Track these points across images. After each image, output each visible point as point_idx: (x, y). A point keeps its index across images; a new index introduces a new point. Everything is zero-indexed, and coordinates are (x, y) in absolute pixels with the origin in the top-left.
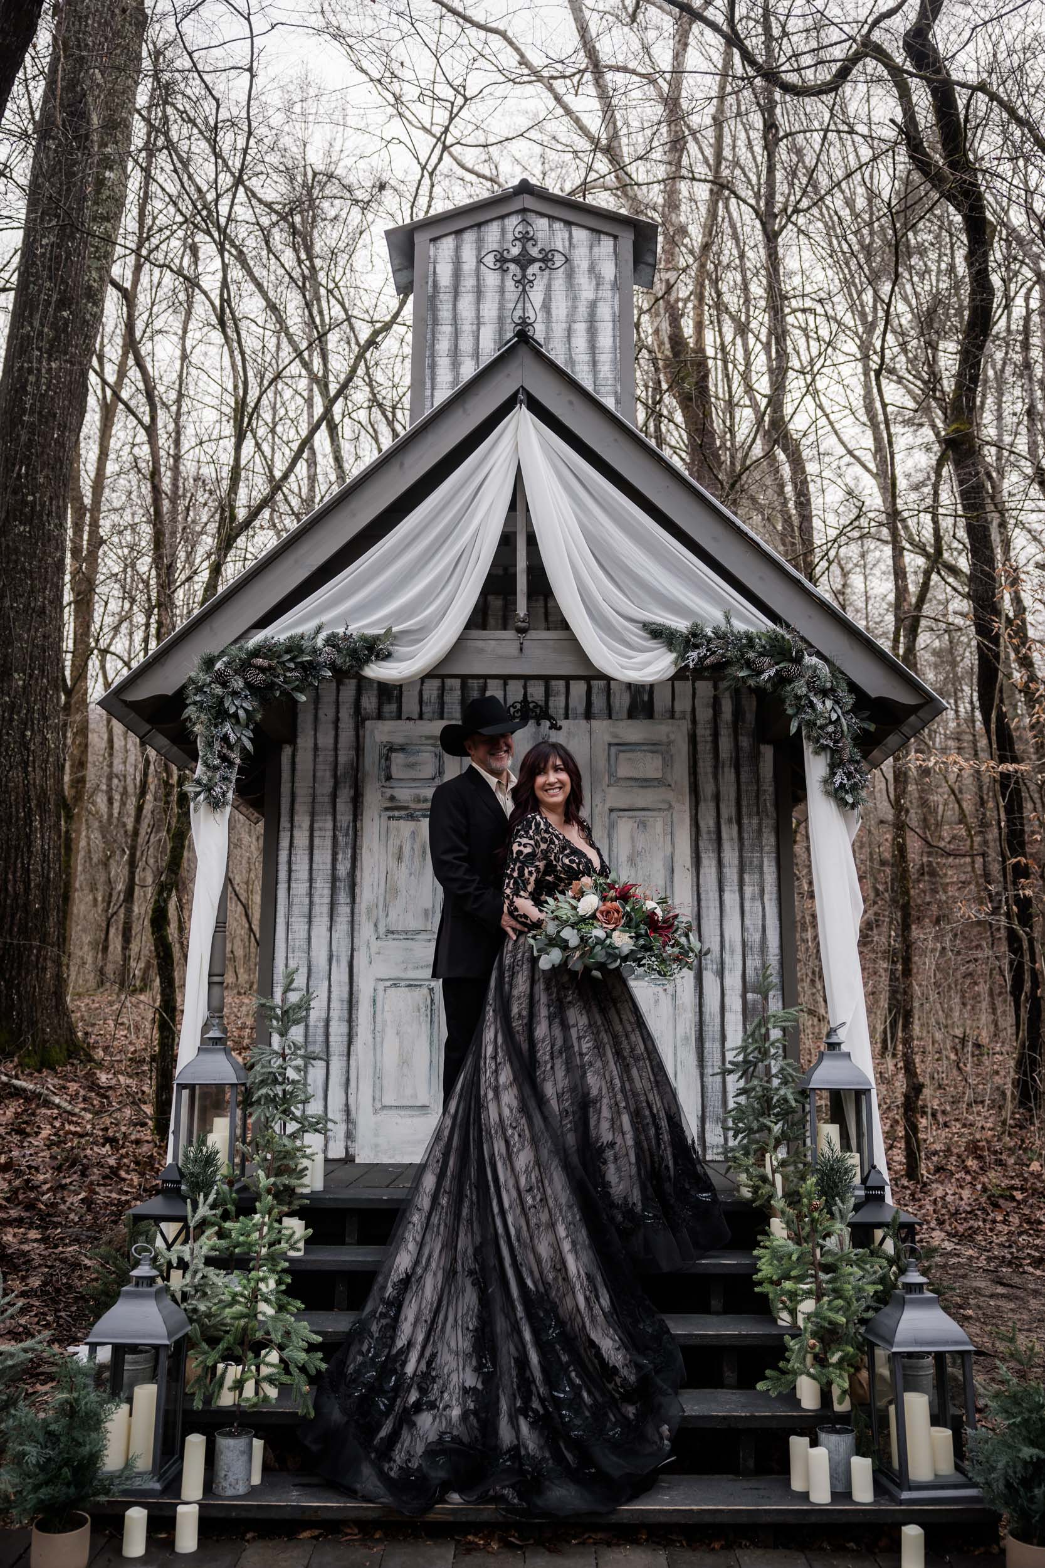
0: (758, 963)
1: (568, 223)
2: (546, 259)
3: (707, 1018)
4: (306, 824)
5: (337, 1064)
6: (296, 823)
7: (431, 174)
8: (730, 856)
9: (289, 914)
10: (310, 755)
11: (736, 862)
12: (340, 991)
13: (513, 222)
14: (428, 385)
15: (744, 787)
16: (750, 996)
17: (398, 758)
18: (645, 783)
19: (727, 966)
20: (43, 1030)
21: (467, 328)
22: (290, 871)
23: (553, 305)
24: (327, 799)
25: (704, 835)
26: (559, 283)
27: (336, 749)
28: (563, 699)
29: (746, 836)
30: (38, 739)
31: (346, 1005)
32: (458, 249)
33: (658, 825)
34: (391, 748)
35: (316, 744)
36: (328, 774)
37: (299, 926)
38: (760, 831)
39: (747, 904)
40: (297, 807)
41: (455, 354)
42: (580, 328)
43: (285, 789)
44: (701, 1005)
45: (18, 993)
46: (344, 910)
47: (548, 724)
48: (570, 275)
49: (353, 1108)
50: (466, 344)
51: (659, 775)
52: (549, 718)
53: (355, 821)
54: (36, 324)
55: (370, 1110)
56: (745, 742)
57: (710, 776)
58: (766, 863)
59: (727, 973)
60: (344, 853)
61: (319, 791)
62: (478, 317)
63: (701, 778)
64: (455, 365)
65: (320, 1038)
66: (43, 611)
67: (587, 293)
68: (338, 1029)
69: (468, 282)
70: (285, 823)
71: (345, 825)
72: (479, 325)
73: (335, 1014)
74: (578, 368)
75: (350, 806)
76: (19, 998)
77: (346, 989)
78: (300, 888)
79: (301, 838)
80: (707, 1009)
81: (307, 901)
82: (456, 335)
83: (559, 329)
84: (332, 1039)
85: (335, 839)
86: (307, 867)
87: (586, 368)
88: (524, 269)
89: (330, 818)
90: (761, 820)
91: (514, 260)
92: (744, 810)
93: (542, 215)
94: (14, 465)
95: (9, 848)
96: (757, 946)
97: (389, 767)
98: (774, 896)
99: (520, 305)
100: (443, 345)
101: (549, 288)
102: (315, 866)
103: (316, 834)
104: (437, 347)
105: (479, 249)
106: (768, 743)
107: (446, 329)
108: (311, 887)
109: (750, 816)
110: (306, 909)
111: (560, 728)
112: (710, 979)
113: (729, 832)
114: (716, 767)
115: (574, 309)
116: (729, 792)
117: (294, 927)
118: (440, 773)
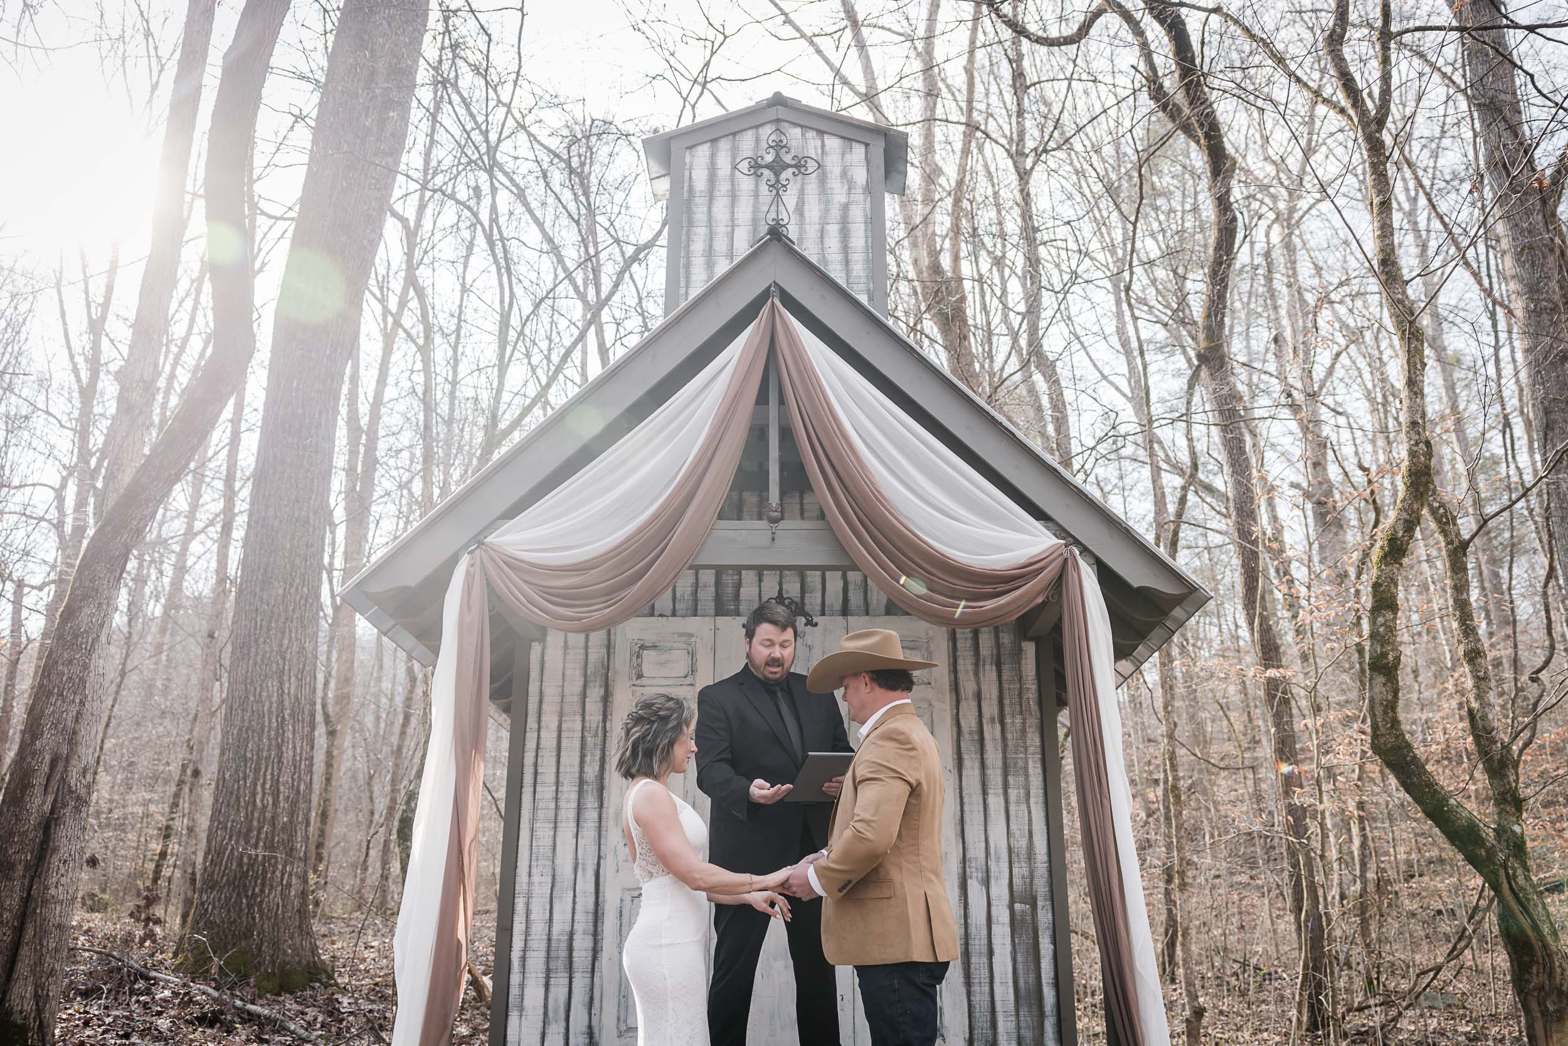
0: (1025, 871)
1: (821, 133)
2: (799, 166)
3: (973, 930)
4: (554, 725)
5: (580, 982)
6: (543, 724)
7: (693, 107)
8: (994, 757)
9: (533, 820)
10: (560, 654)
11: (1000, 763)
12: (586, 902)
13: (767, 131)
14: (683, 284)
15: (1006, 686)
16: (1017, 906)
17: (649, 656)
19: (992, 875)
20: (285, 952)
21: (721, 229)
22: (536, 773)
23: (806, 208)
24: (576, 699)
25: (966, 736)
26: (812, 187)
27: (586, 647)
28: (819, 595)
29: (1009, 736)
30: (295, 648)
31: (591, 917)
32: (713, 156)
35: (566, 642)
36: (578, 673)
37: (544, 833)
38: (1023, 731)
39: (1013, 808)
40: (545, 706)
41: (710, 254)
42: (833, 229)
43: (533, 688)
44: (966, 916)
45: (260, 910)
46: (591, 815)
47: (803, 620)
48: (823, 180)
49: (596, 1030)
50: (720, 245)
52: (805, 614)
53: (604, 721)
55: (615, 1033)
56: (1006, 639)
57: (971, 674)
58: (1031, 764)
59: (992, 881)
60: (593, 755)
61: (567, 691)
62: (732, 220)
63: (961, 676)
64: (710, 265)
65: (563, 954)
67: (839, 195)
68: (582, 944)
69: (723, 187)
70: (532, 723)
71: (594, 726)
72: (733, 226)
73: (579, 927)
74: (831, 267)
75: (600, 705)
76: (261, 918)
77: (592, 899)
78: (546, 792)
79: (549, 738)
80: (972, 921)
81: (553, 805)
82: (711, 236)
83: (812, 231)
84: (575, 954)
85: (583, 738)
86: (554, 770)
87: (839, 267)
88: (777, 175)
89: (578, 718)
90: (1024, 719)
91: (768, 166)
92: (1007, 709)
93: (796, 125)
96: (1024, 851)
97: (640, 665)
98: (1041, 799)
99: (773, 208)
100: (698, 246)
101: (802, 192)
102: (562, 769)
103: (564, 735)
104: (692, 247)
105: (734, 157)
106: (1031, 639)
107: (701, 231)
108: (557, 791)
109: (1013, 716)
110: (552, 814)
111: (816, 625)
112: (975, 889)
113: (992, 732)
114: (977, 665)
115: (826, 211)
116: (990, 690)
117: (539, 833)
118: (693, 671)
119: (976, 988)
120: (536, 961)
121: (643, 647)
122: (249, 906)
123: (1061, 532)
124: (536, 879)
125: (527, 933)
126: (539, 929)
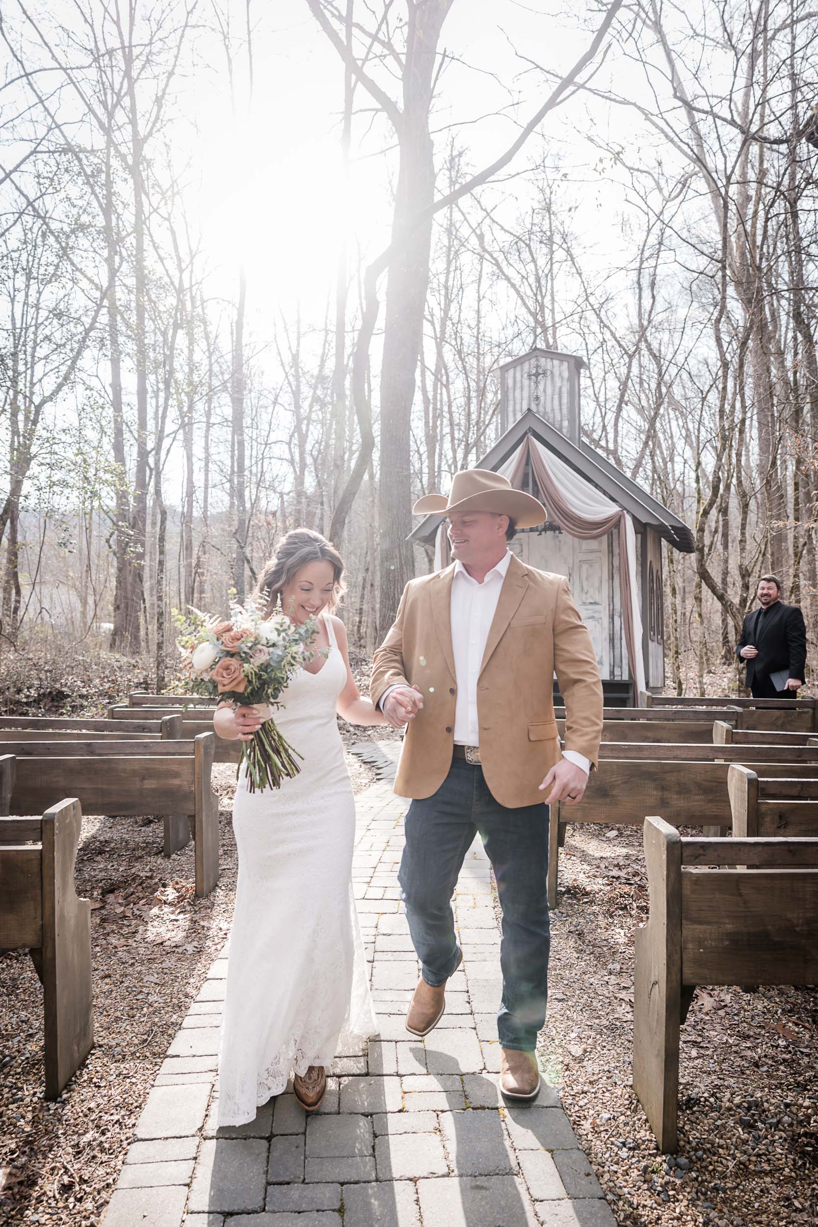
1: (552, 359)
2: (544, 373)
13: (533, 361)
14: (506, 423)
18: (592, 552)
21: (518, 401)
32: (515, 374)
33: (597, 566)
41: (514, 411)
42: (556, 397)
44: (613, 628)
48: (553, 378)
50: (518, 407)
51: (596, 548)
52: (559, 530)
62: (522, 396)
63: (614, 548)
64: (515, 415)
67: (558, 384)
69: (518, 385)
72: (522, 400)
82: (515, 404)
83: (549, 398)
88: (537, 378)
91: (534, 375)
93: (542, 357)
99: (536, 391)
100: (511, 409)
101: (545, 384)
104: (508, 411)
105: (522, 373)
107: (511, 403)
111: (562, 533)
112: (617, 619)
115: (554, 390)
119: (616, 650)
123: (621, 506)
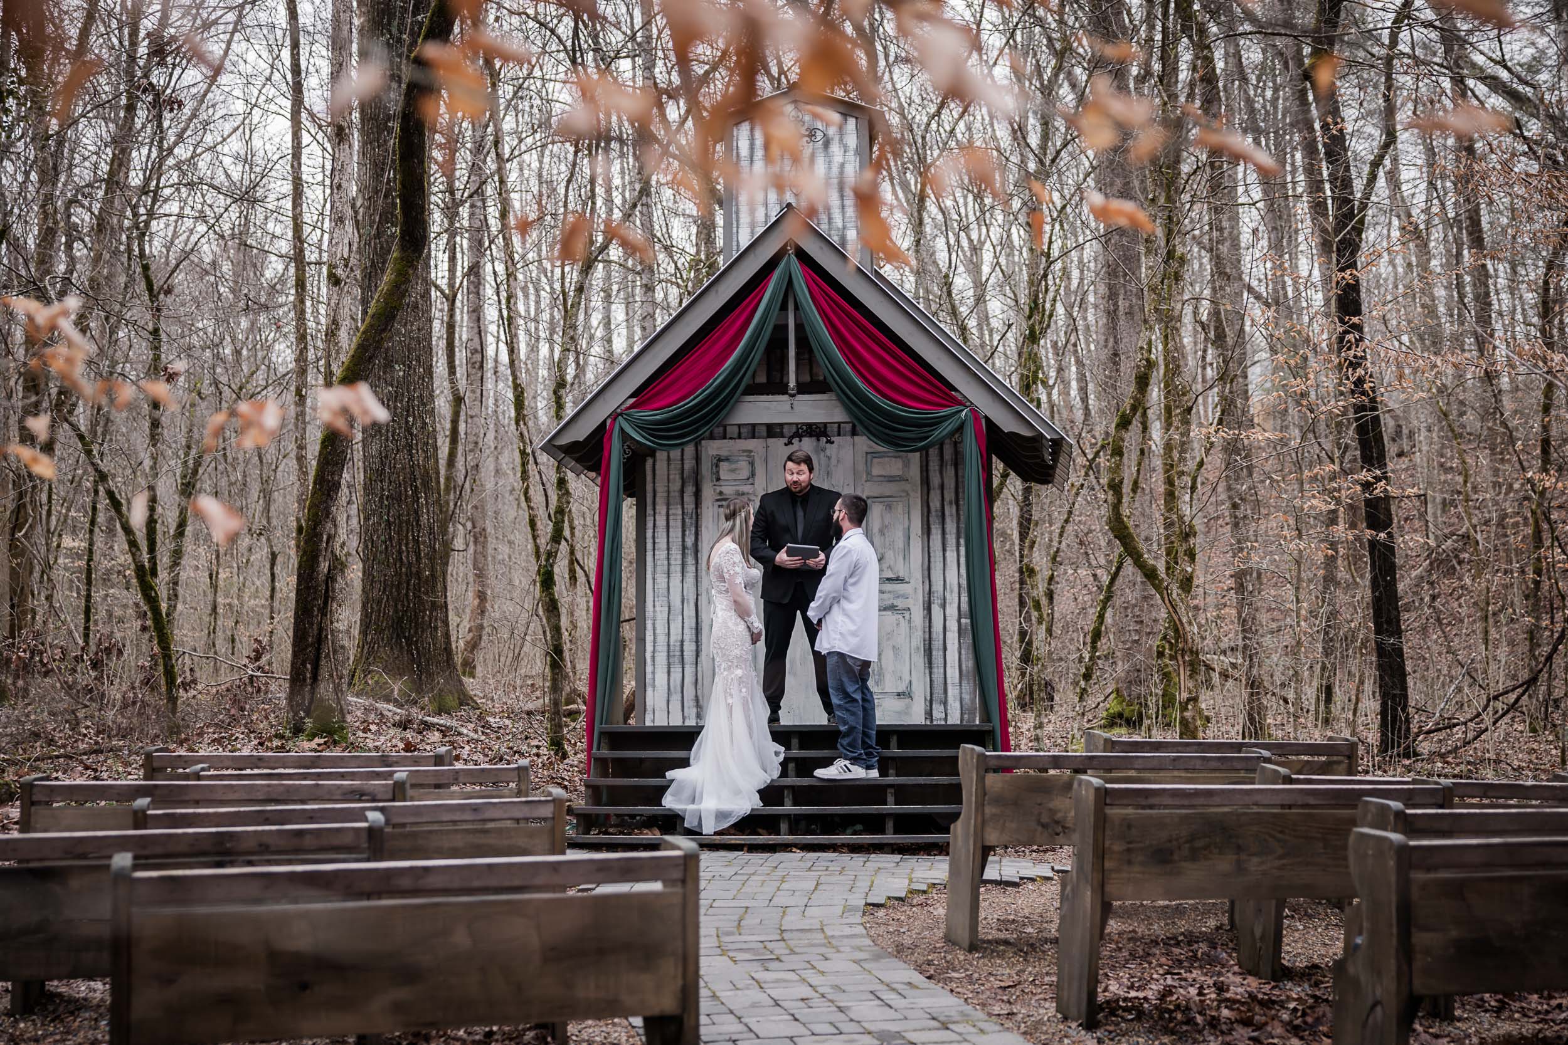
2: (811, 135)
3: (934, 635)
4: (664, 512)
5: (689, 670)
6: (657, 511)
8: (951, 527)
9: (654, 572)
10: (665, 463)
11: (954, 531)
12: (690, 622)
15: (960, 480)
16: (963, 620)
17: (724, 466)
18: (891, 479)
19: (948, 601)
22: (654, 543)
23: (816, 167)
24: (677, 494)
25: (932, 512)
26: (819, 151)
27: (683, 460)
29: (961, 513)
31: (694, 631)
33: (900, 508)
34: (720, 459)
35: (669, 456)
36: (678, 477)
37: (662, 580)
40: (657, 499)
42: (834, 182)
43: (649, 487)
44: (930, 627)
45: (417, 649)
46: (691, 568)
47: (825, 439)
48: (827, 146)
51: (900, 474)
52: (826, 436)
53: (697, 508)
54: (394, 30)
57: (938, 472)
59: (947, 605)
60: (690, 531)
61: (671, 489)
63: (931, 474)
64: (752, 211)
65: (678, 653)
66: (416, 307)
67: (838, 158)
68: (689, 648)
70: (649, 511)
71: (690, 511)
73: (687, 638)
75: (693, 499)
77: (694, 620)
78: (661, 554)
79: (661, 521)
80: (934, 630)
81: (666, 563)
83: (820, 183)
84: (685, 653)
85: (683, 520)
86: (665, 540)
87: (837, 210)
89: (679, 507)
92: (960, 496)
93: (808, 104)
94: (383, 169)
95: (401, 523)
97: (718, 472)
100: (744, 197)
101: (813, 155)
102: (671, 540)
103: (671, 518)
104: (740, 198)
108: (668, 554)
110: (666, 568)
111: (833, 443)
112: (936, 610)
113: (950, 510)
114: (941, 466)
115: (829, 169)
116: (950, 483)
117: (658, 580)
118: (753, 475)
119: (935, 670)
120: (661, 658)
121: (720, 460)
122: (409, 645)
124: (658, 608)
125: (655, 642)
126: (662, 639)
